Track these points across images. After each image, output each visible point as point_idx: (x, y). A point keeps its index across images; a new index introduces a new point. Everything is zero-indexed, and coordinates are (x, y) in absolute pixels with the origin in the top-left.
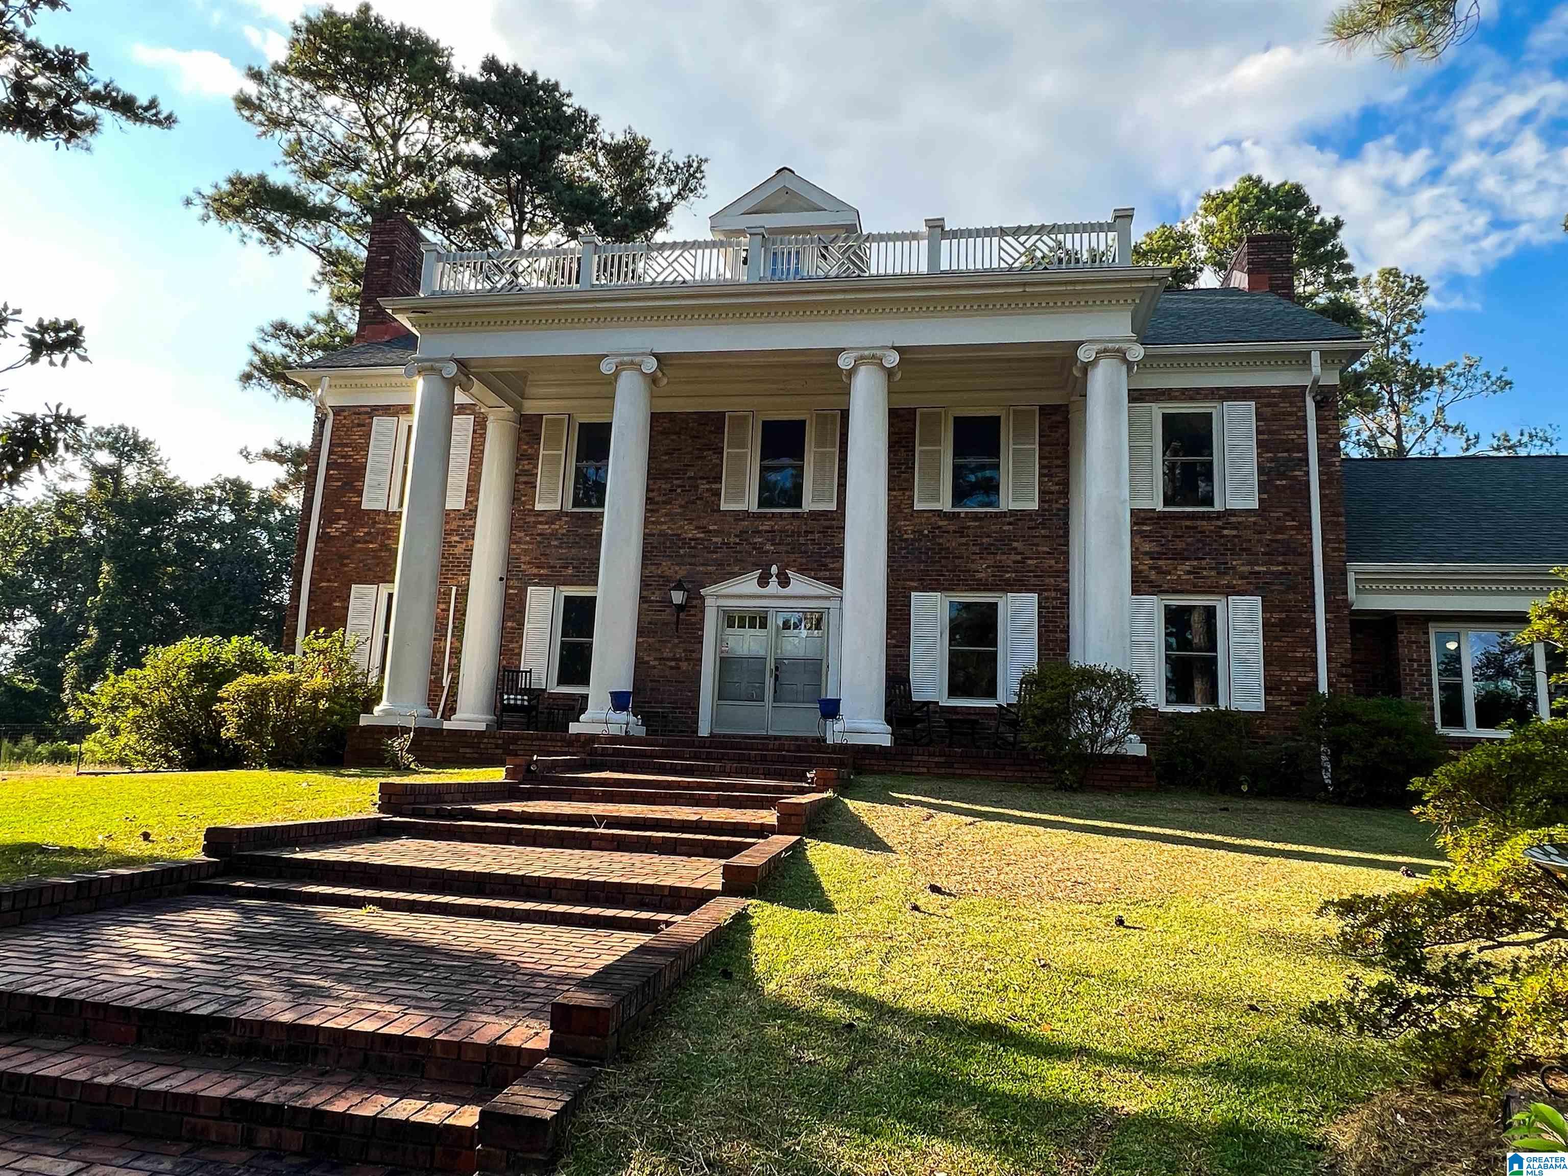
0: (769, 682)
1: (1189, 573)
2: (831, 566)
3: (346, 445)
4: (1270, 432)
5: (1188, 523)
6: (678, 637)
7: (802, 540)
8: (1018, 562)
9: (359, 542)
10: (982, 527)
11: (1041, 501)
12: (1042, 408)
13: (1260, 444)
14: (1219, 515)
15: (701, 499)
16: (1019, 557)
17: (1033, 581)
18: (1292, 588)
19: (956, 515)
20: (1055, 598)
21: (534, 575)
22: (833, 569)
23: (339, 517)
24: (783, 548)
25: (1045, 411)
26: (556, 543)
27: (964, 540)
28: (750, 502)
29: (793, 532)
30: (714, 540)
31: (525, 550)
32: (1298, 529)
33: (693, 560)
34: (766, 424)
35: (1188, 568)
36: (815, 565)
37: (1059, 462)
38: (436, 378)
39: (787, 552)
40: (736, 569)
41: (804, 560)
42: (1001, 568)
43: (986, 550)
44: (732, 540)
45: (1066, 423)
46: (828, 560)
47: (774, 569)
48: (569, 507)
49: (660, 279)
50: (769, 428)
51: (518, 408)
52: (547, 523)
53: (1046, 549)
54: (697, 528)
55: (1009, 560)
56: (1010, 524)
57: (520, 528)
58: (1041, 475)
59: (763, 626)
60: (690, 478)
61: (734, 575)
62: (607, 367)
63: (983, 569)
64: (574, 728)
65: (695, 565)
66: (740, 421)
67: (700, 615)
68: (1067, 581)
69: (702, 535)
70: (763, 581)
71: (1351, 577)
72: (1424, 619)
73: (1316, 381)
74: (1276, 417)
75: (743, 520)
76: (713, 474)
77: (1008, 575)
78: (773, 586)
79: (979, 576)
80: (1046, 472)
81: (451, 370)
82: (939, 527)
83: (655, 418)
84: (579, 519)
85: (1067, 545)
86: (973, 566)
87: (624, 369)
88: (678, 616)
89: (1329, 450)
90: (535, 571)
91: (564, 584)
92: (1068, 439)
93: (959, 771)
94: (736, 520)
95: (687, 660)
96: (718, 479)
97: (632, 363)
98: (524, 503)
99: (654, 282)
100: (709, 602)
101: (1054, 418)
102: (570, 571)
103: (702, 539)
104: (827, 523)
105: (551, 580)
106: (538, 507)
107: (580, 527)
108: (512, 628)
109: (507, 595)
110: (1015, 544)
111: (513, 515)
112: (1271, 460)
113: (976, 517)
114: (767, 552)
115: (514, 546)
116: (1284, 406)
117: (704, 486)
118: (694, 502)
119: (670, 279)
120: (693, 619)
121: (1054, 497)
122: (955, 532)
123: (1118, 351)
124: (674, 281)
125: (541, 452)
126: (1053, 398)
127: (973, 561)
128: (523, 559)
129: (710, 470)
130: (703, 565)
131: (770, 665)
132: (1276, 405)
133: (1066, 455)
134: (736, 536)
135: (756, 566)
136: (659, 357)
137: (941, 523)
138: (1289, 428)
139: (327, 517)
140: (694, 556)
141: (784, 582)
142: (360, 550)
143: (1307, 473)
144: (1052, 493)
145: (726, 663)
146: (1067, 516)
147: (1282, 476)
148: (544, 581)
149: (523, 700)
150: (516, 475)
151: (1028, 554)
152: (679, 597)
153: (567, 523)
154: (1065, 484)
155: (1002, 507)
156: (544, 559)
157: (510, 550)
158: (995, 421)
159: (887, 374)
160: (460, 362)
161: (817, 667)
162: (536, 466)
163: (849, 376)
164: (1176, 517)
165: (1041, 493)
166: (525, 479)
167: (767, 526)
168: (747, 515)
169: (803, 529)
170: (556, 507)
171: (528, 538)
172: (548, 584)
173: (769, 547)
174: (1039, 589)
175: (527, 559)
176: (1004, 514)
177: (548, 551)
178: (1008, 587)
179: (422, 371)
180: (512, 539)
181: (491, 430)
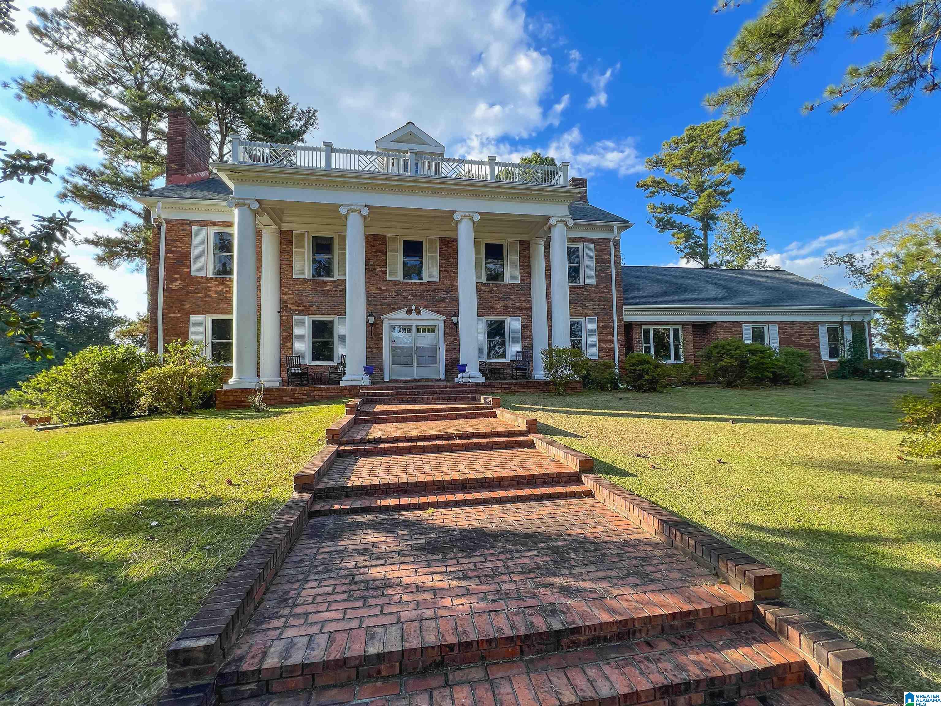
0: (414, 356)
1: (574, 308)
2: (438, 306)
3: (177, 241)
4: (599, 256)
5: (573, 289)
6: (370, 338)
7: (425, 294)
8: (513, 304)
9: (191, 293)
10: (498, 290)
11: (521, 280)
12: (520, 241)
13: (596, 260)
14: (582, 287)
15: (377, 275)
16: (513, 302)
17: (519, 312)
18: (606, 314)
19: (488, 285)
20: (527, 319)
21: (296, 310)
23: (176, 280)
24: (417, 298)
25: (522, 243)
26: (306, 294)
27: (492, 295)
28: (399, 277)
29: (421, 291)
30: (385, 294)
31: (290, 298)
32: (608, 292)
33: (375, 303)
34: (405, 242)
36: (431, 305)
37: (527, 264)
38: (246, 209)
39: (419, 300)
40: (396, 307)
41: (426, 303)
42: (506, 306)
43: (500, 299)
44: (393, 294)
45: (528, 248)
46: (437, 303)
47: (414, 307)
48: (310, 277)
49: (367, 169)
51: (279, 227)
52: (300, 285)
53: (523, 299)
54: (376, 288)
55: (509, 303)
56: (509, 288)
57: (286, 287)
58: (521, 269)
59: (409, 332)
60: (370, 265)
61: (394, 310)
62: (343, 211)
63: (500, 306)
64: (342, 384)
65: (376, 305)
66: (394, 239)
67: (381, 328)
68: (531, 312)
69: (379, 292)
70: (409, 312)
71: (624, 310)
72: (639, 324)
73: (616, 237)
74: (602, 250)
75: (398, 285)
76: (382, 264)
77: (509, 309)
78: (414, 315)
79: (498, 310)
80: (522, 268)
81: (256, 205)
82: (482, 290)
83: (367, 236)
84: (317, 283)
85: (531, 297)
86: (496, 306)
87: (351, 212)
88: (371, 329)
89: (618, 263)
90: (296, 308)
91: (312, 314)
92: (530, 255)
94: (394, 285)
95: (376, 348)
96: (385, 266)
97: (357, 210)
98: (286, 274)
99: (363, 170)
100: (384, 322)
101: (524, 246)
102: (314, 308)
103: (379, 294)
104: (435, 287)
105: (305, 312)
106: (294, 277)
107: (318, 287)
108: (286, 336)
109: (281, 320)
110: (511, 297)
111: (281, 280)
112: (599, 266)
113: (496, 286)
114: (410, 299)
115: (283, 296)
116: (603, 246)
117: (378, 269)
118: (373, 276)
119: (372, 169)
120: (378, 330)
121: (526, 278)
122: (488, 292)
123: (565, 221)
124: (374, 171)
125: (294, 249)
126: (524, 238)
127: (496, 304)
128: (288, 302)
129: (381, 262)
130: (380, 305)
131: (414, 349)
132: (601, 245)
133: (529, 262)
134: (395, 292)
135: (405, 305)
136: (369, 208)
137: (482, 288)
138: (605, 254)
139: (169, 279)
140: (375, 301)
141: (418, 313)
142: (192, 297)
143: (611, 272)
145: (394, 349)
146: (530, 286)
147: (603, 272)
148: (300, 313)
149: (298, 370)
150: (281, 260)
151: (516, 301)
152: (371, 320)
153: (311, 285)
154: (529, 273)
155: (506, 282)
156: (300, 302)
157: (281, 298)
158: (501, 246)
159: (474, 224)
160: (258, 201)
161: (434, 349)
162: (291, 257)
163: (457, 223)
164: (570, 287)
165: (521, 276)
166: (286, 263)
167: (408, 288)
168: (399, 283)
169: (425, 290)
170: (304, 277)
171: (290, 292)
172: (303, 314)
173: (410, 297)
174: (522, 315)
175: (291, 302)
176: (507, 285)
177: (302, 298)
178: (509, 314)
179: (236, 205)
180: (282, 292)
181: (265, 237)
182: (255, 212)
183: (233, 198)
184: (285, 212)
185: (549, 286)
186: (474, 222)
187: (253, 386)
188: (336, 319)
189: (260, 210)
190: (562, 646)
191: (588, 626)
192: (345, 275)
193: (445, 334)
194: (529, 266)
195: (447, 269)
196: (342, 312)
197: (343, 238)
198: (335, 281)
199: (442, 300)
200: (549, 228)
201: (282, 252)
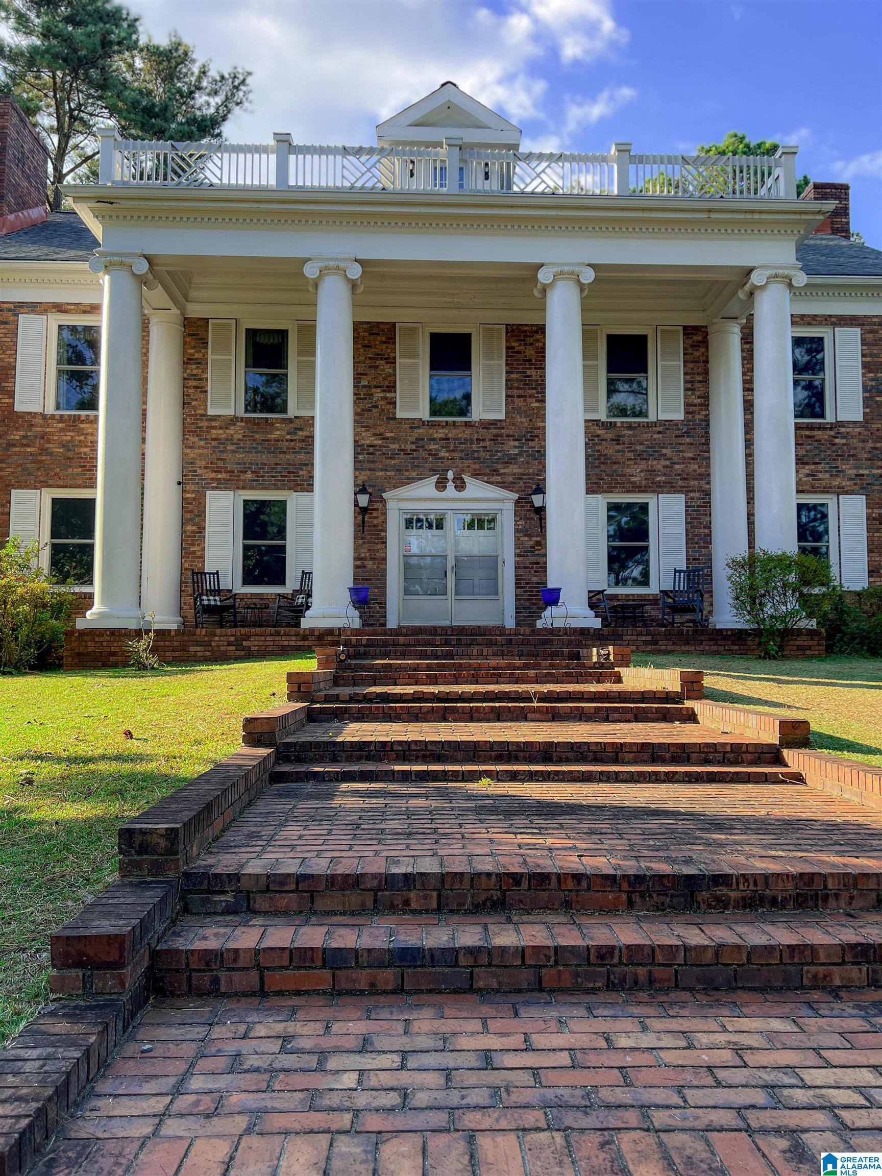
0: (451, 578)
1: (808, 475)
2: (502, 471)
4: (872, 356)
5: (808, 433)
6: (362, 538)
7: (474, 447)
8: (667, 467)
9: (14, 446)
10: (634, 435)
11: (687, 413)
12: (685, 328)
13: (865, 365)
14: (831, 426)
15: (376, 407)
16: (668, 463)
17: (680, 483)
19: (612, 425)
20: (698, 499)
21: (212, 479)
22: (504, 474)
24: (457, 455)
25: (689, 331)
26: (233, 448)
27: (619, 447)
28: (423, 412)
29: (466, 439)
30: (392, 446)
31: (201, 455)
33: (372, 466)
34: (433, 336)
35: (807, 472)
36: (487, 471)
37: (700, 378)
38: (124, 274)
39: (461, 459)
40: (414, 474)
41: (477, 466)
42: (652, 471)
43: (639, 456)
44: (410, 447)
45: (705, 342)
46: (499, 466)
47: (450, 475)
48: (241, 413)
49: (358, 184)
50: (436, 340)
51: (183, 310)
52: (221, 428)
53: (691, 455)
54: (375, 435)
55: (659, 465)
56: (659, 433)
57: (194, 433)
58: (686, 389)
59: (440, 526)
60: (364, 387)
61: (410, 480)
62: (310, 272)
63: (637, 472)
64: (306, 623)
65: (373, 470)
66: (412, 332)
67: (382, 518)
68: (708, 483)
69: (380, 442)
70: (441, 485)
74: (876, 343)
75: (418, 428)
76: (387, 383)
77: (658, 479)
78: (451, 490)
79: (633, 479)
80: (690, 387)
81: (142, 267)
82: (598, 436)
83: (358, 327)
84: (255, 424)
85: (708, 452)
86: (628, 471)
87: (327, 274)
88: (363, 518)
90: (213, 475)
91: (243, 488)
92: (707, 357)
93: (663, 648)
94: (411, 428)
95: (372, 559)
96: (392, 388)
97: (338, 268)
98: (195, 408)
99: (352, 187)
100: (390, 505)
101: (695, 338)
102: (249, 476)
103: (380, 446)
104: (495, 432)
105: (231, 483)
106: (211, 412)
107: (256, 432)
108: (193, 532)
109: (184, 499)
110: (664, 451)
111: (184, 419)
112: (873, 380)
113: (630, 427)
114: (443, 458)
115: (188, 451)
117: (378, 394)
118: (369, 410)
119: (370, 185)
120: (376, 521)
121: (697, 409)
122: (612, 440)
123: (786, 277)
124: (373, 187)
125: (210, 357)
126: (694, 320)
127: (628, 466)
128: (198, 463)
129: (384, 379)
130: (382, 470)
131: (451, 562)
132: (875, 332)
133: (706, 372)
134: (412, 443)
135: (434, 471)
136: (363, 264)
137: (599, 432)
140: (373, 462)
141: (460, 485)
142: (16, 454)
144: (695, 405)
145: (409, 561)
146: (708, 425)
147: (880, 393)
148: (220, 485)
149: (215, 600)
150: (185, 379)
151: (676, 460)
152: (364, 500)
153: (243, 428)
154: (706, 397)
155: (652, 418)
156: (220, 464)
157: (184, 454)
158: (643, 339)
159: (582, 290)
160: (148, 258)
161: (492, 563)
162: (205, 371)
163: (544, 291)
164: (798, 427)
165: (687, 405)
166: (194, 383)
167: (440, 433)
168: (422, 423)
169: (476, 436)
170: (230, 412)
171: (202, 443)
172: (226, 489)
173: (444, 454)
174: (686, 490)
175: (203, 463)
176: (654, 424)
177: (224, 456)
178: (657, 488)
179: (107, 268)
180: (185, 444)
181: (156, 332)
182: (142, 281)
183: (102, 254)
184: (196, 279)
185: (749, 427)
186: (582, 287)
187: (133, 625)
188: (293, 500)
189: (150, 276)
190: (698, 903)
191: (743, 875)
192: (312, 406)
193: (517, 531)
194: (706, 382)
195: (521, 392)
196: (305, 484)
197: (308, 331)
198: (290, 421)
199: (510, 460)
200: (751, 294)
201: (188, 361)
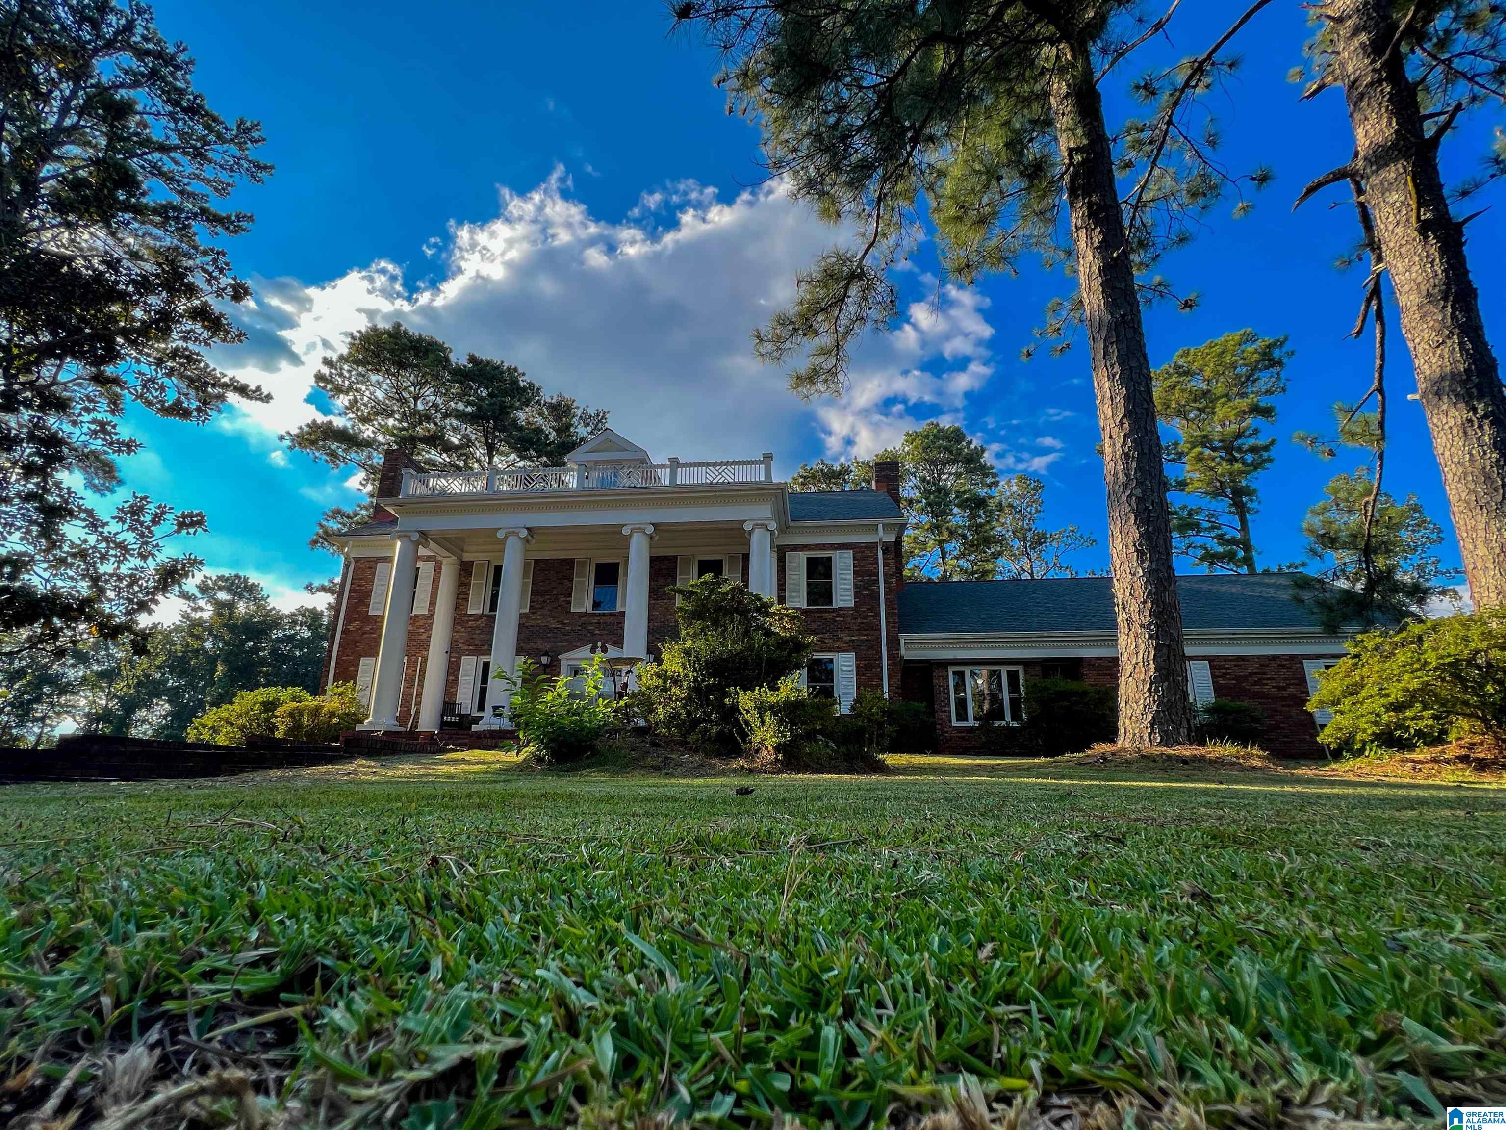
3: (362, 578)
4: (860, 566)
5: (820, 614)
7: (614, 628)
9: (365, 633)
12: (743, 555)
13: (855, 573)
14: (834, 610)
15: (560, 606)
18: (870, 648)
21: (466, 650)
23: (355, 619)
24: (603, 631)
26: (478, 632)
28: (587, 607)
29: (609, 623)
30: (567, 628)
31: (461, 636)
32: (874, 616)
33: (555, 640)
34: (598, 565)
35: (818, 639)
38: (407, 541)
39: (606, 635)
40: (578, 644)
41: (615, 639)
44: (577, 628)
47: (599, 643)
48: (487, 612)
50: (599, 567)
51: (460, 558)
52: (473, 621)
54: (557, 622)
57: (459, 624)
60: (555, 595)
61: (576, 647)
62: (500, 535)
65: (555, 642)
66: (583, 564)
69: (560, 626)
70: (593, 650)
71: (902, 642)
72: (944, 664)
73: (881, 540)
74: (863, 559)
75: (583, 617)
76: (568, 593)
78: (597, 654)
81: (416, 537)
87: (510, 535)
89: (890, 575)
90: (467, 648)
91: (477, 655)
94: (579, 617)
96: (570, 595)
97: (514, 532)
98: (461, 610)
100: (563, 662)
102: (480, 647)
103: (560, 628)
105: (474, 652)
106: (470, 612)
107: (486, 623)
108: (452, 681)
109: (450, 662)
111: (455, 616)
112: (860, 581)
114: (596, 634)
115: (455, 634)
116: (867, 553)
117: (562, 599)
118: (556, 608)
119: (535, 488)
123: (764, 525)
124: (538, 489)
125: (472, 582)
128: (460, 641)
129: (566, 590)
130: (560, 642)
132: (863, 552)
134: (579, 626)
135: (589, 642)
136: (529, 529)
138: (869, 564)
139: (348, 620)
140: (556, 638)
141: (604, 650)
142: (365, 638)
143: (878, 587)
147: (866, 589)
148: (471, 653)
149: (454, 718)
150: (458, 594)
152: (544, 661)
153: (485, 620)
156: (471, 641)
157: (453, 636)
158: (719, 562)
159: (648, 536)
160: (422, 532)
162: (469, 589)
166: (463, 596)
167: (596, 620)
168: (586, 614)
169: (616, 622)
170: (480, 612)
171: (464, 630)
172: (473, 655)
173: (598, 631)
177: (473, 636)
179: (400, 537)
180: (454, 630)
181: (445, 569)
182: (416, 544)
183: (398, 531)
184: (467, 541)
187: (380, 729)
200: (746, 537)
201: (460, 584)
